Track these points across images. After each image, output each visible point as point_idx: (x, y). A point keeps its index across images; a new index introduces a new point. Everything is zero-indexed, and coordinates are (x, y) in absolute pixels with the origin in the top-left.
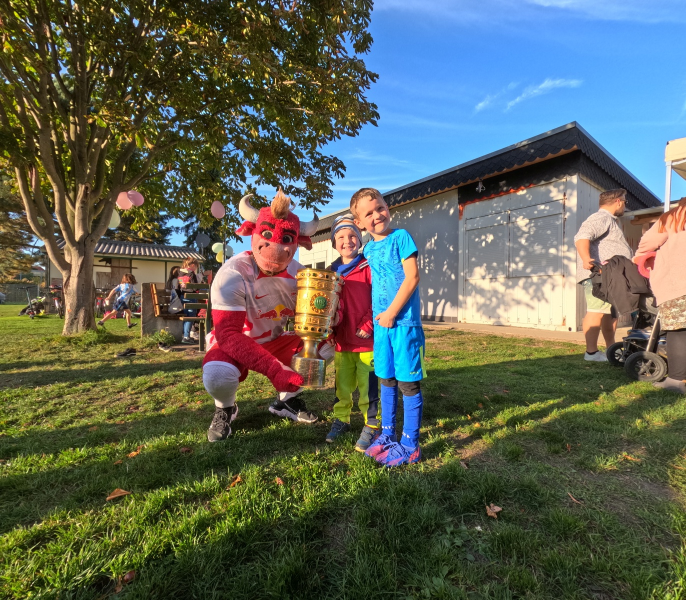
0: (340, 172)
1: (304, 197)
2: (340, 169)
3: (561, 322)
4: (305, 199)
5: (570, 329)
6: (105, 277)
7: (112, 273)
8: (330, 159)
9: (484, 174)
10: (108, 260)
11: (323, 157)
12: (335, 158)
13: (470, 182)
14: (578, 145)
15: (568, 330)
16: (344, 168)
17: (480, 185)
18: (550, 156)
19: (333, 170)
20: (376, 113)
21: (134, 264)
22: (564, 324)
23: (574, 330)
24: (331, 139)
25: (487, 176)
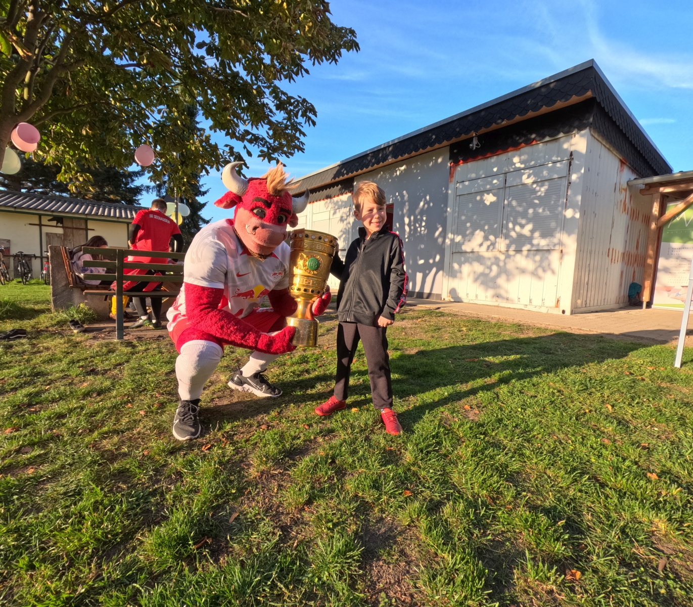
0: (310, 118)
1: (263, 146)
2: (310, 115)
3: (553, 304)
4: (265, 149)
5: (564, 312)
6: (56, 239)
7: (65, 234)
8: (297, 101)
9: (481, 128)
10: (59, 220)
11: (290, 98)
12: (304, 100)
13: (463, 137)
14: (593, 91)
15: (561, 313)
16: (315, 114)
17: (475, 142)
18: (559, 104)
19: (303, 116)
20: (354, 42)
21: (90, 225)
22: (557, 306)
23: (568, 312)
24: (297, 74)
25: (483, 130)
